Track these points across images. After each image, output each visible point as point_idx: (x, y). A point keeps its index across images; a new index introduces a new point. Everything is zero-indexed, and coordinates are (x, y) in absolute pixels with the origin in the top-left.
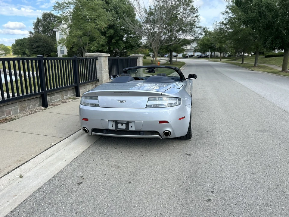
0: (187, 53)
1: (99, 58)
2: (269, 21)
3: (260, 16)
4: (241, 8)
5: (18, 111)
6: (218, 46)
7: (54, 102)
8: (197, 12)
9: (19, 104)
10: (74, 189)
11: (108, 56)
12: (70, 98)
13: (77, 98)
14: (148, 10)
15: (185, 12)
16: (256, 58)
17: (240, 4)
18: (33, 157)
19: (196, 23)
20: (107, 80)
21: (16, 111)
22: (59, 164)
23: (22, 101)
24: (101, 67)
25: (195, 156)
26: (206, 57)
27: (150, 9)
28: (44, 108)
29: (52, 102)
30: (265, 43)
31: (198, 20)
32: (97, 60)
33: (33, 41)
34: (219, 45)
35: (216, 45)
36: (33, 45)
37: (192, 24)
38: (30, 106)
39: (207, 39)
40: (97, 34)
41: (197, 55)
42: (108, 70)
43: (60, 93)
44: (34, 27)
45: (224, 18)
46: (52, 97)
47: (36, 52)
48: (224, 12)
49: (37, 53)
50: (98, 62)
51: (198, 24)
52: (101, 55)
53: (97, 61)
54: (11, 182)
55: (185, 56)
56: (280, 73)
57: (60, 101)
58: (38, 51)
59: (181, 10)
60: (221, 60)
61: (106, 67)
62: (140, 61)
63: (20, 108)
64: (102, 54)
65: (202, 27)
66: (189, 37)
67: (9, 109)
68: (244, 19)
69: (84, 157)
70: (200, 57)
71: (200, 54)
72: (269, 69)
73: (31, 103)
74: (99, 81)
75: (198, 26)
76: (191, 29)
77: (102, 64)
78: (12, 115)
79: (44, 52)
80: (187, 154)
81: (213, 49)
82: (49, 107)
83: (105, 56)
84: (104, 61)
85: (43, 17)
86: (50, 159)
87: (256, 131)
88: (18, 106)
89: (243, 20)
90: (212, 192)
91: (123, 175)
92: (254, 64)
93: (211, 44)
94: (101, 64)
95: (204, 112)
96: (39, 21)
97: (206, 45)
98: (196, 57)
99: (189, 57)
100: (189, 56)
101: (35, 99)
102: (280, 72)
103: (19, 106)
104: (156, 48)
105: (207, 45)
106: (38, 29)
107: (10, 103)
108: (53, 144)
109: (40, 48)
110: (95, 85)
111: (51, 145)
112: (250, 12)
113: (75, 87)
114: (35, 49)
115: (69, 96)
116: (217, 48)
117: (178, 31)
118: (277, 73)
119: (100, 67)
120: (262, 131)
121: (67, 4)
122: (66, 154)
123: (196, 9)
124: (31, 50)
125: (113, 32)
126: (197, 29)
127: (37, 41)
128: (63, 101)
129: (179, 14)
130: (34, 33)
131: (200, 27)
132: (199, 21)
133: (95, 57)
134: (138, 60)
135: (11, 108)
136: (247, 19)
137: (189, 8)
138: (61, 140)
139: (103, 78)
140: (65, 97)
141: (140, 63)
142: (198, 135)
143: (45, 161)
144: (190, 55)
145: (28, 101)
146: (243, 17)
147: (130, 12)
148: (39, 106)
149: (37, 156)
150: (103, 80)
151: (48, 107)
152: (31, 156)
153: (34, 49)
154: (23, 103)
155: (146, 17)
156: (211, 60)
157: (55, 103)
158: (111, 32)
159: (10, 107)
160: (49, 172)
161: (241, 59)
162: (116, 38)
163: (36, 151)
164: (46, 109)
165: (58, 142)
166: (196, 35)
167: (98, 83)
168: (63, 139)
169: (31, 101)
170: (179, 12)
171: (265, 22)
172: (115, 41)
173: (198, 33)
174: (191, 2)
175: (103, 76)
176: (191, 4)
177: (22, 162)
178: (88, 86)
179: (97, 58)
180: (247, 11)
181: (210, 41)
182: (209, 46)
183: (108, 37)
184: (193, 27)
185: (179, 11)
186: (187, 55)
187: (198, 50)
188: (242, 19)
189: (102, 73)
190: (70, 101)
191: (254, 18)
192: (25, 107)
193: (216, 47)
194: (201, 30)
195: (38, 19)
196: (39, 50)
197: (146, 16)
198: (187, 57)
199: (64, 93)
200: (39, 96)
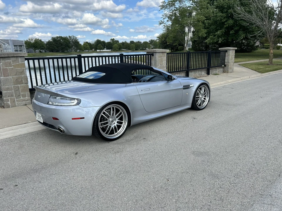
11: (167, 52)
32: (153, 56)
42: (165, 65)
50: (153, 58)
61: (164, 62)
62: (229, 55)
64: (156, 50)
83: (162, 52)
84: (160, 57)
94: (156, 60)
114: (165, 44)
125: (232, 22)
133: (151, 53)
134: (228, 53)
162: (236, 28)
172: (234, 32)
183: (226, 28)
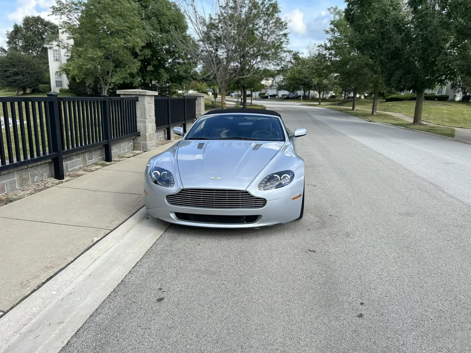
0: (266, 92)
1: (140, 98)
2: (396, 47)
3: (383, 39)
4: (354, 26)
5: (15, 187)
6: (315, 81)
7: (71, 171)
8: (286, 28)
9: (17, 174)
10: (154, 309)
11: (155, 96)
12: (96, 164)
13: (107, 163)
14: (208, 21)
15: (266, 27)
16: (374, 101)
17: (352, 18)
18: (69, 261)
19: (283, 44)
20: (153, 133)
21: (14, 186)
22: (114, 271)
23: (23, 169)
24: (145, 113)
25: (323, 253)
26: (297, 98)
27: (211, 19)
28: (57, 181)
29: (69, 170)
30: (389, 80)
31: (286, 40)
32: (138, 101)
33: (7, 64)
34: (317, 80)
35: (313, 80)
36: (6, 71)
37: (278, 47)
38: (34, 177)
39: (299, 71)
40: (127, 57)
41: (283, 95)
42: (154, 118)
43: (81, 156)
44: (7, 40)
45: (328, 39)
46: (68, 162)
47: (12, 82)
48: (328, 30)
49: (13, 84)
50: (139, 105)
51: (286, 46)
52: (144, 94)
53: (137, 103)
54: (47, 302)
55: (263, 96)
56: (412, 126)
57: (80, 168)
58: (15, 81)
59: (261, 23)
60: (320, 104)
61: (152, 113)
62: (200, 104)
63: (19, 181)
64: (146, 92)
65: (292, 51)
66: (272, 67)
67: (2, 182)
68: (358, 42)
69: (153, 259)
70: (287, 98)
71: (286, 93)
72: (394, 119)
73: (37, 172)
74: (140, 136)
75: (285, 49)
76: (276, 53)
77: (147, 108)
78: (6, 192)
79: (27, 83)
80: (311, 251)
81: (308, 86)
82: (66, 179)
83: (151, 96)
84: (149, 103)
85: (24, 24)
86: (97, 263)
87: (400, 214)
88: (16, 177)
89: (357, 44)
90: (362, 304)
91: (223, 284)
92: (371, 110)
93: (305, 77)
94: (145, 109)
95: (317, 187)
96: (17, 30)
97: (297, 79)
98: (280, 98)
99: (269, 97)
100: (271, 96)
101: (43, 166)
102: (411, 124)
103: (18, 177)
104: (224, 83)
105: (299, 79)
106: (15, 43)
107: (5, 173)
108: (96, 239)
109: (20, 77)
110: (134, 142)
111: (93, 241)
112: (366, 32)
113: (104, 146)
114: (10, 78)
115: (94, 160)
116: (315, 85)
117: (255, 56)
118: (406, 126)
119: (143, 114)
120: (408, 214)
121: (75, 4)
122: (122, 255)
123: (283, 24)
124: (4, 80)
125: (149, 53)
126: (284, 55)
127: (14, 63)
128: (85, 168)
129: (257, 29)
130: (9, 49)
131: (289, 52)
132: (287, 42)
133: (134, 96)
134: (198, 102)
135: (5, 182)
136: (364, 43)
137: (274, 21)
138: (107, 233)
139: (147, 130)
140: (89, 162)
141: (200, 107)
142: (319, 222)
143: (91, 267)
144: (270, 94)
145: (32, 169)
146: (357, 39)
147: (179, 23)
148: (48, 177)
149: (76, 259)
150: (147, 134)
151: (63, 179)
152: (66, 259)
153: (8, 77)
154: (23, 173)
155: (204, 32)
156: (304, 103)
157: (74, 172)
158: (146, 53)
159: (4, 180)
160: (103, 284)
161: (352, 103)
162: (154, 62)
163: (72, 252)
164: (62, 182)
165: (103, 236)
166: (283, 63)
167: (139, 139)
168: (109, 231)
169: (37, 168)
170: (257, 27)
171: (389, 48)
172: (153, 69)
173: (287, 60)
174: (276, 12)
175: (147, 128)
176: (276, 14)
177: (56, 270)
178: (123, 144)
179: (138, 98)
180: (362, 30)
181: (303, 74)
182: (302, 81)
183: (142, 61)
184: (279, 50)
185: (256, 25)
186: (266, 95)
187: (284, 88)
188: (356, 42)
189: (146, 123)
190: (98, 169)
191: (373, 41)
192: (27, 180)
193: (312, 82)
194: (291, 56)
195: (16, 27)
196: (17, 80)
197: (205, 29)
198: (267, 97)
199: (87, 156)
200: (50, 161)
